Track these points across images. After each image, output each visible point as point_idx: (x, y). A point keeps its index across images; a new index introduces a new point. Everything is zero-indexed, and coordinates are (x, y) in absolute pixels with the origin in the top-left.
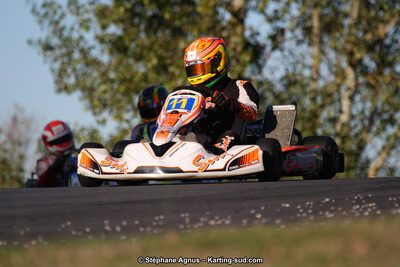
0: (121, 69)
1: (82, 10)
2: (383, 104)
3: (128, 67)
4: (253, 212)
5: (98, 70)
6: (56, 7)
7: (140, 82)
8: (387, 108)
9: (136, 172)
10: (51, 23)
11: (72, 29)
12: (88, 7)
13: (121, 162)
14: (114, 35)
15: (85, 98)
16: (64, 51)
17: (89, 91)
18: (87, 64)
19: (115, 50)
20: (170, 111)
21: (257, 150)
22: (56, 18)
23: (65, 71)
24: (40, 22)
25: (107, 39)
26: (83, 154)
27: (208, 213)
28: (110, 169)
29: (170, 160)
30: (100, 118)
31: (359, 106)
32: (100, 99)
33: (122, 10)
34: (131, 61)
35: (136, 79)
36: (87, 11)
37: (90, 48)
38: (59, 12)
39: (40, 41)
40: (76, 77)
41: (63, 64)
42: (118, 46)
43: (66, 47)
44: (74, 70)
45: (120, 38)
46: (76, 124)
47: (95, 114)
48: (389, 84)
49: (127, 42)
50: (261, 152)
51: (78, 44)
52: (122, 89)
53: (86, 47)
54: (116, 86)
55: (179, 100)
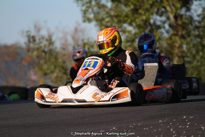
9: (62, 102)
20: (84, 68)
21: (127, 90)
26: (38, 91)
28: (50, 100)
50: (129, 91)
55: (90, 62)
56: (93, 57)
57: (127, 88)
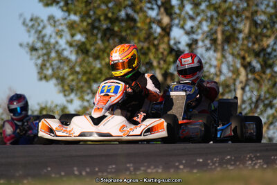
0: (84, 65)
1: (57, 23)
2: (265, 93)
3: (89, 63)
4: (177, 164)
5: (68, 65)
6: (39, 21)
7: (97, 73)
8: (267, 96)
9: (80, 136)
10: (36, 32)
11: (51, 36)
12: (62, 22)
13: (69, 128)
14: (79, 41)
15: (58, 84)
16: (45, 51)
17: (61, 80)
18: (61, 61)
19: (80, 52)
20: (103, 94)
22: (40, 28)
23: (45, 65)
24: (29, 31)
25: (74, 44)
26: (43, 123)
27: (146, 164)
28: (62, 133)
29: (104, 127)
30: (69, 98)
31: (248, 94)
32: (69, 86)
33: (85, 24)
34: (91, 59)
35: (94, 72)
36: (61, 24)
37: (63, 50)
38: (42, 25)
39: (28, 44)
40: (53, 69)
41: (44, 60)
42: (82, 49)
43: (47, 49)
44: (51, 65)
45: (84, 43)
46: (52, 102)
47: (65, 96)
48: (269, 79)
49: (88, 46)
50: (165, 124)
51: (54, 47)
52: (84, 78)
53: (60, 49)
54: (80, 76)
55: (109, 87)
56: (112, 81)
57: (163, 120)
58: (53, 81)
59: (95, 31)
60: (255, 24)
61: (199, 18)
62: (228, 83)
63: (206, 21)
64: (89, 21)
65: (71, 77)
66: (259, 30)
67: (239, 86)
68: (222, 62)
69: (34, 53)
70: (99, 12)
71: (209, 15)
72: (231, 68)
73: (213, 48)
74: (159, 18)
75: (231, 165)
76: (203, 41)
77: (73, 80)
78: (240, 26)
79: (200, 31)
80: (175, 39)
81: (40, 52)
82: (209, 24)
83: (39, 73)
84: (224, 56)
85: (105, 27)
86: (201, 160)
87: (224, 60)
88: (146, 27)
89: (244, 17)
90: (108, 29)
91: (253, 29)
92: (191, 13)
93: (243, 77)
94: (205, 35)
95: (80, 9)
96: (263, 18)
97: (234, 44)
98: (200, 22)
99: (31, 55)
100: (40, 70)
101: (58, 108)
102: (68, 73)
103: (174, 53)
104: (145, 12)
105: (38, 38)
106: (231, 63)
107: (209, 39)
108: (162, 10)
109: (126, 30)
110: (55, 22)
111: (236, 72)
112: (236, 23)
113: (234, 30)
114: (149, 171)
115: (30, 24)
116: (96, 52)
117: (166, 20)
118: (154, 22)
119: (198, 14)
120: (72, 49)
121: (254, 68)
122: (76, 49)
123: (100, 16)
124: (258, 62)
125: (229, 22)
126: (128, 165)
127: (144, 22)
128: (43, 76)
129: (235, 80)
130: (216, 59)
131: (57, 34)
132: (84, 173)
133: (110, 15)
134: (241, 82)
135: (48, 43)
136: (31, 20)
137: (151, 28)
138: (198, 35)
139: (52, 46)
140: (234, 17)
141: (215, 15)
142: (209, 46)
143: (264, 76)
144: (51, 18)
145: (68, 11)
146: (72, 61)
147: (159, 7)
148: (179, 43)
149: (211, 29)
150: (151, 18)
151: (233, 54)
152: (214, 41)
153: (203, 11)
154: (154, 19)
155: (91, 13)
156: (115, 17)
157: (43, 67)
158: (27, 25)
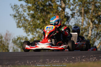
58: (22, 28)
59: (38, 10)
60: (96, 7)
61: (75, 5)
62: (86, 28)
63: (78, 6)
64: (35, 6)
65: (29, 27)
66: (97, 9)
67: (90, 29)
68: (84, 21)
69: (15, 18)
70: (39, 3)
71: (79, 3)
72: (87, 23)
73: (80, 16)
74: (61, 5)
75: (84, 59)
76: (77, 13)
77: (29, 28)
78: (90, 8)
79: (76, 9)
80: (66, 12)
81: (18, 17)
82: (79, 7)
83: (17, 25)
84: (84, 18)
85: (41, 8)
86: (74, 58)
87: (85, 20)
88: (56, 8)
89: (92, 4)
90: (42, 9)
91: (95, 9)
92: (72, 3)
93: (91, 26)
94: (77, 11)
95: (32, 2)
96: (99, 4)
97: (88, 14)
98: (76, 6)
99: (14, 18)
100: (17, 24)
101: (24, 38)
102: (28, 25)
103: (66, 18)
104: (56, 2)
105: (17, 12)
106: (87, 21)
107: (79, 12)
108: (62, 2)
109: (49, 9)
110: (23, 6)
111: (89, 24)
112: (89, 6)
113: (88, 9)
114: (54, 62)
115: (14, 7)
116: (38, 17)
117: (63, 5)
118: (59, 6)
119: (75, 3)
120: (29, 16)
121: (95, 23)
122: (31, 16)
123: (39, 4)
124: (97, 20)
125: (86, 6)
126: (47, 60)
127: (55, 6)
128: (18, 26)
129: (88, 27)
130: (82, 20)
131: (24, 11)
132: (30, 63)
133: (43, 4)
134: (91, 28)
135: (20, 14)
136: (14, 6)
137: (58, 8)
138: (75, 11)
139: (22, 15)
140: (88, 4)
141: (81, 4)
142: (79, 15)
143: (99, 26)
144: (21, 5)
145: (28, 3)
146: (29, 21)
147: (61, 1)
148: (68, 14)
149: (80, 9)
150: (58, 5)
151: (88, 18)
152: (81, 13)
153: (77, 2)
154: (59, 5)
155: (36, 3)
156: (44, 5)
157: (18, 23)
158: (13, 8)
